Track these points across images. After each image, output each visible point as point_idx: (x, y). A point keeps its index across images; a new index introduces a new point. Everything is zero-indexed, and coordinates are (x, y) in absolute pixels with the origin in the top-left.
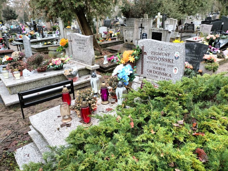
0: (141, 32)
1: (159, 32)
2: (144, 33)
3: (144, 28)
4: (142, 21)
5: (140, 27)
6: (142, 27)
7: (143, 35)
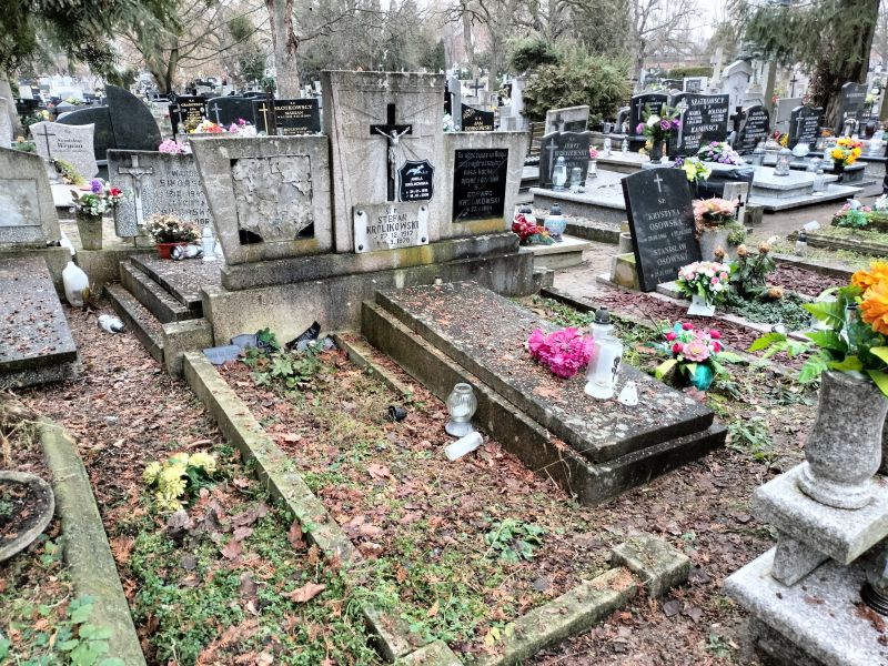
1: (490, 146)
2: (413, 159)
3: (410, 132)
4: (395, 88)
6: (399, 121)
7: (404, 171)
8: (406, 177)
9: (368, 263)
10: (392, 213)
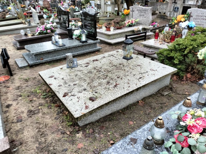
0: (174, 7)
1: (188, 6)
5: (174, 3)
6: (176, 2)
7: (175, 8)
8: (175, 9)
9: (168, 18)
10: (172, 13)
